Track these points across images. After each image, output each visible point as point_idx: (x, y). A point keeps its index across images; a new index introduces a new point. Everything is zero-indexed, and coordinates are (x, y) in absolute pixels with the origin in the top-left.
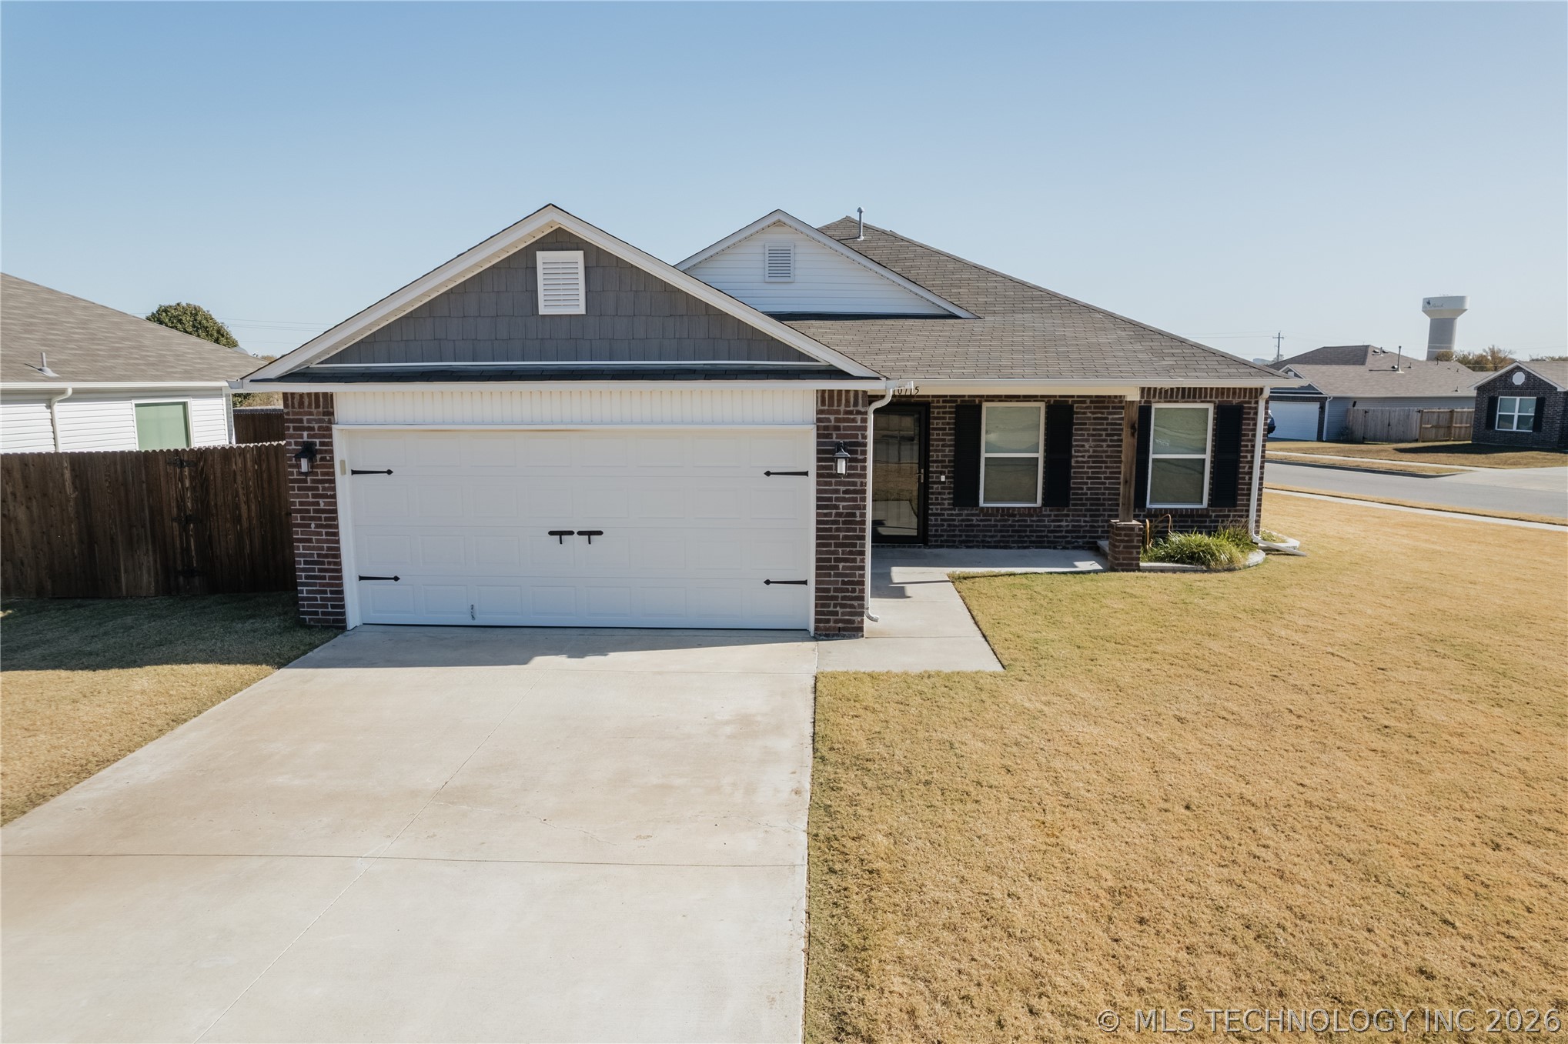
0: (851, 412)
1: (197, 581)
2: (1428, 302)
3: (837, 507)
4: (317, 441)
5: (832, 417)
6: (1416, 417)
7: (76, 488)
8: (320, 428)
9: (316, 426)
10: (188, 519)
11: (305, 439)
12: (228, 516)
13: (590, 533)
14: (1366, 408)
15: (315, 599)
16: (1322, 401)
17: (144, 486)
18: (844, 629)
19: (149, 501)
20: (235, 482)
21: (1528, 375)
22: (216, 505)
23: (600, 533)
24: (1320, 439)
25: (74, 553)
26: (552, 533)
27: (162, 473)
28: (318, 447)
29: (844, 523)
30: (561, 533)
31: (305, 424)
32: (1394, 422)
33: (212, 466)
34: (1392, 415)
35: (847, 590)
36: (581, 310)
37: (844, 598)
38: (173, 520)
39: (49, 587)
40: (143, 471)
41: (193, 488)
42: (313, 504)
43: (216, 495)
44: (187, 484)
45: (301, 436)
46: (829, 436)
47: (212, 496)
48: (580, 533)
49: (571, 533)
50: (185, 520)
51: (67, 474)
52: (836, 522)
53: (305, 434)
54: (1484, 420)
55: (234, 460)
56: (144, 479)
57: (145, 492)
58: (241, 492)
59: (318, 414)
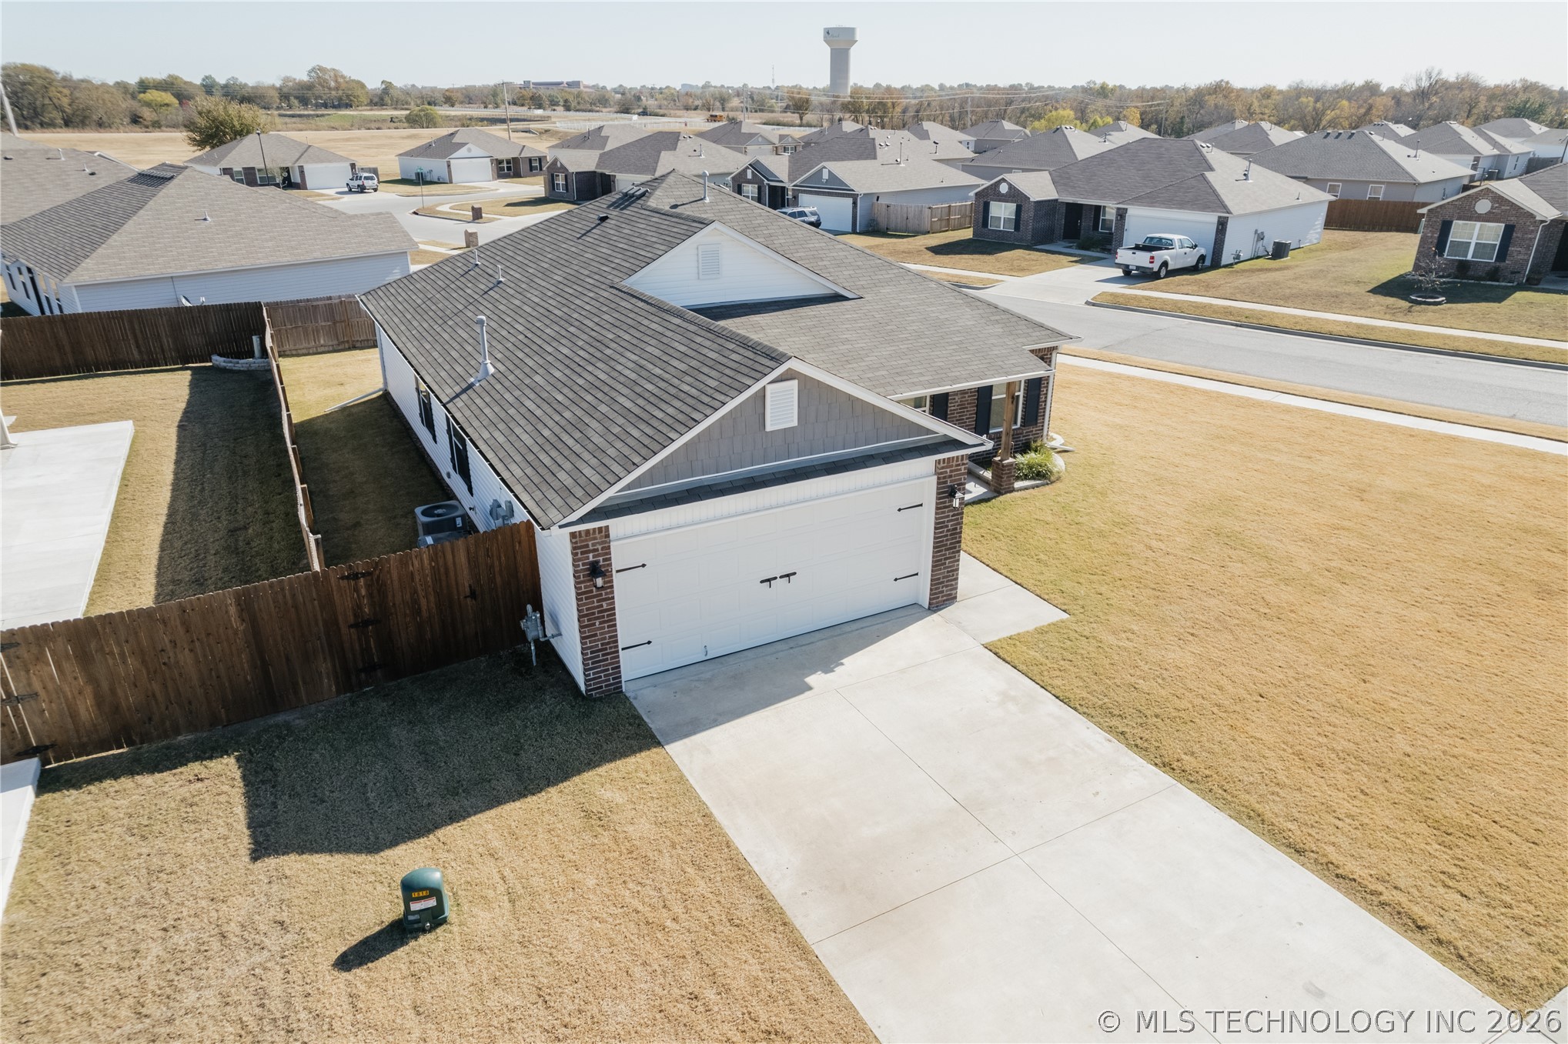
0: (959, 465)
1: (379, 673)
2: (828, 32)
3: (947, 526)
4: (601, 559)
5: (948, 470)
6: (927, 212)
7: (243, 620)
8: (602, 549)
9: (600, 547)
10: (366, 623)
11: (591, 559)
12: (408, 612)
13: (788, 576)
14: (888, 203)
15: (601, 677)
16: (855, 197)
17: (316, 602)
18: (947, 600)
19: (322, 615)
20: (413, 581)
21: (1011, 186)
22: (394, 604)
23: (795, 574)
24: (854, 232)
25: (247, 681)
26: (762, 582)
27: (335, 588)
28: (601, 563)
29: (951, 535)
30: (769, 580)
31: (591, 548)
32: (910, 216)
33: (389, 572)
34: (909, 209)
35: (950, 576)
36: (795, 423)
37: (947, 581)
38: (351, 626)
39: (224, 716)
40: (314, 590)
41: (370, 595)
42: (598, 607)
43: (394, 596)
44: (363, 592)
45: (588, 558)
46: (946, 482)
47: (390, 598)
48: (781, 577)
49: (775, 578)
50: (361, 624)
51: (233, 610)
52: (947, 536)
53: (591, 555)
54: (981, 220)
55: (410, 563)
56: (315, 595)
57: (318, 608)
58: (419, 588)
59: (601, 538)
